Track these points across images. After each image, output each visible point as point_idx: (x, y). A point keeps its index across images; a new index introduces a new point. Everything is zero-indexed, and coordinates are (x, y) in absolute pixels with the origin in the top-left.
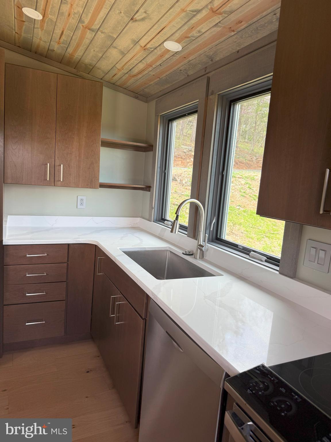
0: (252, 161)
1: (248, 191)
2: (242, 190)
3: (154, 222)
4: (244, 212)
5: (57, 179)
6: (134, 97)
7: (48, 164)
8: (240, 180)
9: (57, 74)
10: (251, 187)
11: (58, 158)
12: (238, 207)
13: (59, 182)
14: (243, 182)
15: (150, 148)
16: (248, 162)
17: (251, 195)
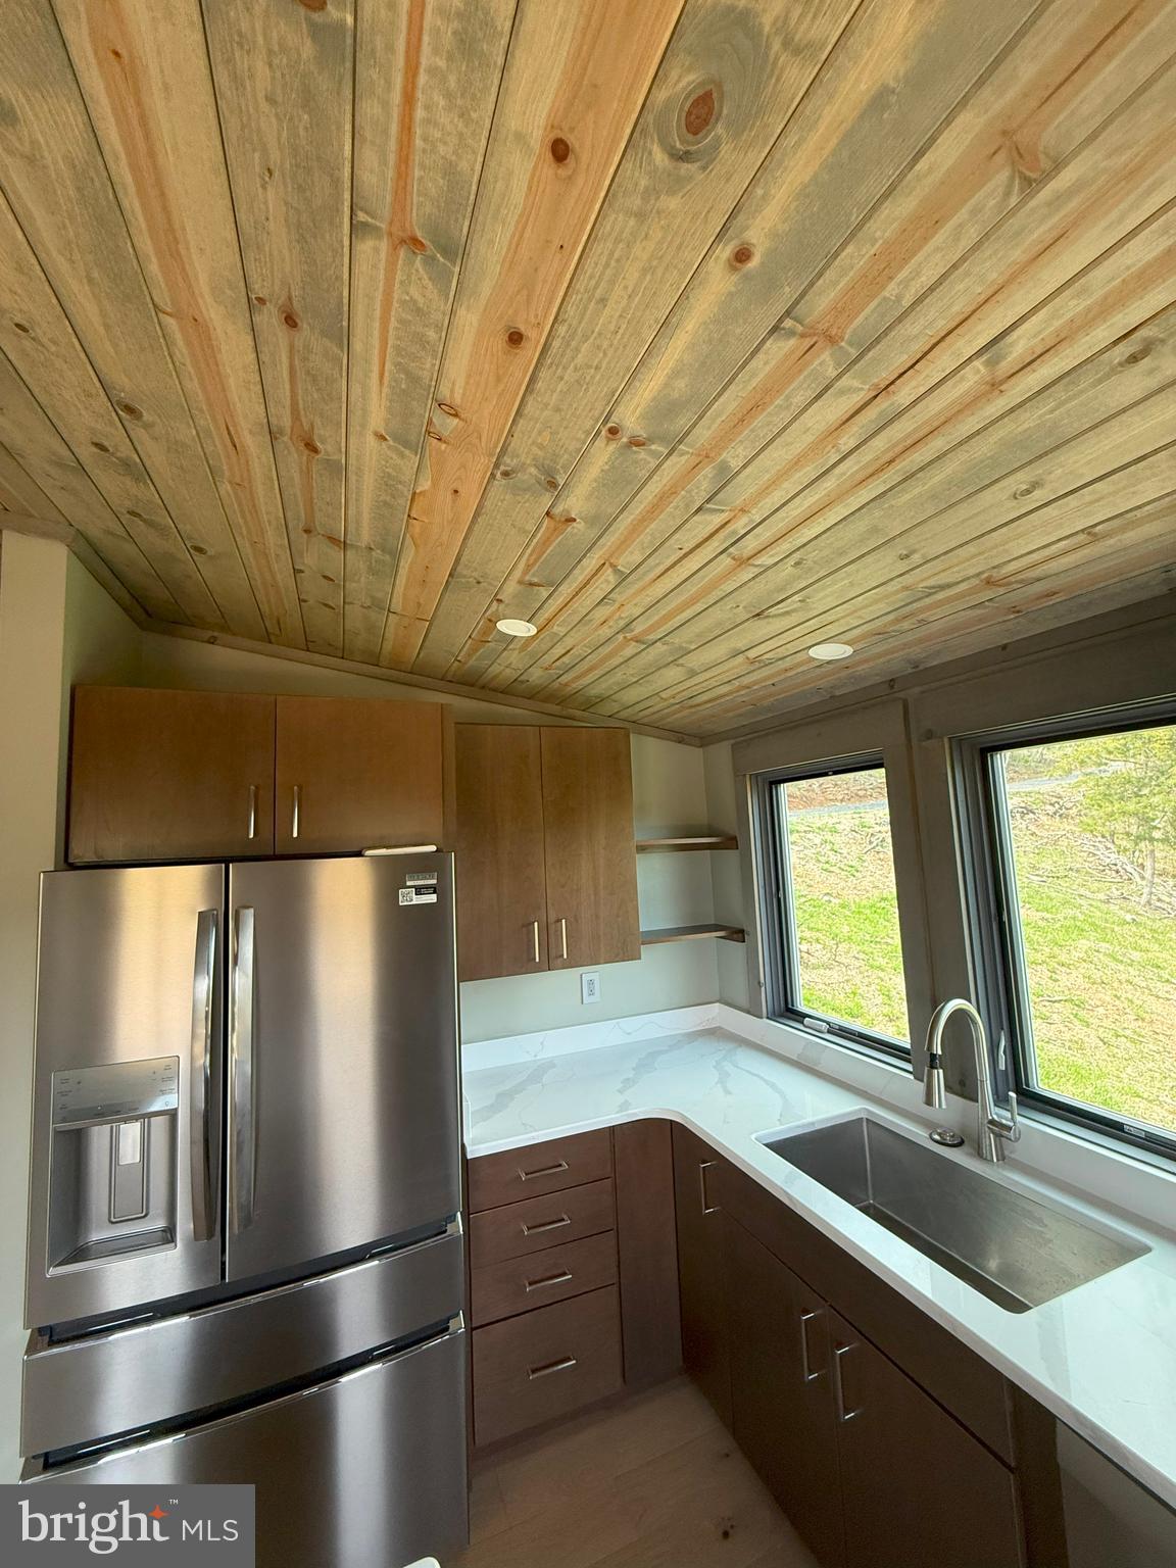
0: (813, 791)
1: (833, 858)
2: (820, 858)
3: (768, 1018)
4: (843, 906)
5: (553, 953)
6: (675, 741)
7: (536, 924)
8: (809, 836)
9: (540, 726)
10: (836, 847)
11: (553, 905)
12: (827, 898)
13: (560, 960)
14: (817, 841)
15: (731, 842)
16: (805, 793)
17: (842, 867)
